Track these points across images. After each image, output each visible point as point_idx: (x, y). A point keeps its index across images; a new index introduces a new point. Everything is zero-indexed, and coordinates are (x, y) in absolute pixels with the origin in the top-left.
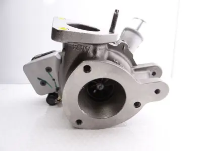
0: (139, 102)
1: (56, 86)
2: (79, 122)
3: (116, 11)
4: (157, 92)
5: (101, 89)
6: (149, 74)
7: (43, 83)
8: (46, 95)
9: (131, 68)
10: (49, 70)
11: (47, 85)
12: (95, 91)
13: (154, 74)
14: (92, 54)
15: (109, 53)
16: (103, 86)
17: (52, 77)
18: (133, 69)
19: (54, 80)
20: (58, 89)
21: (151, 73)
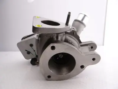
0: (83, 66)
1: (36, 54)
2: (49, 77)
3: (69, 13)
4: (94, 59)
5: (61, 57)
6: (89, 48)
7: (29, 53)
8: (30, 60)
9: (78, 44)
10: (31, 45)
11: (31, 54)
12: (58, 58)
13: (92, 48)
14: (55, 39)
15: (66, 37)
16: (62, 56)
17: (33, 49)
18: (80, 45)
19: (34, 51)
20: (37, 56)
21: (90, 47)
